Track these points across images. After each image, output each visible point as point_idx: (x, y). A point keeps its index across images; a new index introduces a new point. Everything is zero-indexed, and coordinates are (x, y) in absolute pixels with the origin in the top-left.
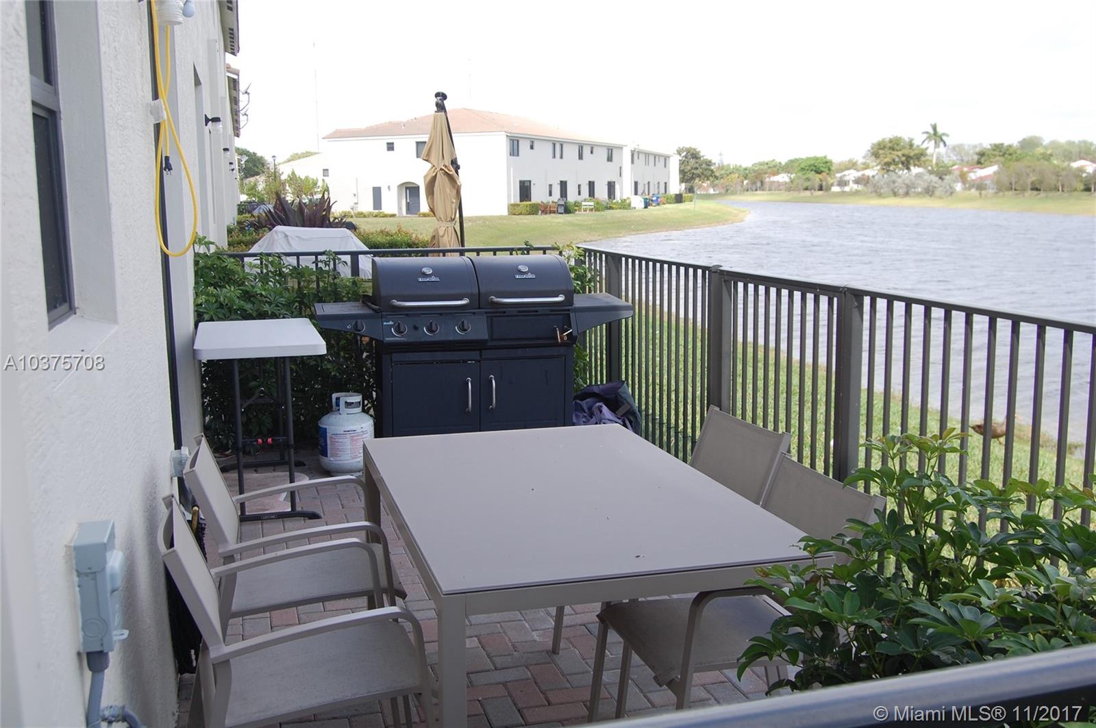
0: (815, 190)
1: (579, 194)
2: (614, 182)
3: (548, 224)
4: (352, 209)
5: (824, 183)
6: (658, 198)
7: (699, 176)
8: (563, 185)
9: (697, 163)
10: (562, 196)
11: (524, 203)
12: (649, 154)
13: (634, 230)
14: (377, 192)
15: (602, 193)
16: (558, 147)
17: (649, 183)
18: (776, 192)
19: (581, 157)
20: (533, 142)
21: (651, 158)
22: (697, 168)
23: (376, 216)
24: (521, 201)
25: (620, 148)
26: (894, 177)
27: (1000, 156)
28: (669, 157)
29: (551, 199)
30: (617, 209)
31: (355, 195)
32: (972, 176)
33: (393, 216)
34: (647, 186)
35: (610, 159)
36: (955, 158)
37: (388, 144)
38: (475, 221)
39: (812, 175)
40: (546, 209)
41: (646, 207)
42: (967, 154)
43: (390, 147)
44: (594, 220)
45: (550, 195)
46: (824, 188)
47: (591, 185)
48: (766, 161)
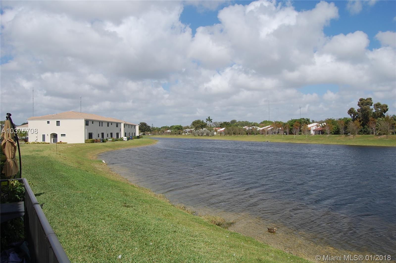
0: (178, 134)
1: (108, 137)
2: (118, 133)
3: (97, 146)
4: (35, 141)
5: (180, 133)
6: (132, 137)
7: (146, 130)
8: (103, 134)
9: (145, 127)
10: (102, 137)
11: (90, 139)
12: (129, 125)
13: (123, 147)
14: (44, 136)
15: (115, 136)
16: (101, 123)
17: (129, 133)
18: (168, 135)
19: (108, 126)
20: (93, 121)
21: (130, 126)
22: (146, 128)
23: (43, 143)
24: (89, 139)
25: (120, 123)
26: (199, 131)
27: (226, 125)
28: (136, 126)
29: (98, 138)
30: (119, 141)
31: (36, 137)
32: (219, 130)
33: (49, 143)
34: (129, 134)
35: (117, 126)
36: (215, 126)
37: (47, 121)
38: (72, 145)
39: (176, 130)
40: (96, 141)
41: (128, 140)
42: (218, 125)
43: (48, 122)
44: (111, 144)
45: (98, 137)
46: (180, 134)
47: (111, 134)
48: (165, 126)
